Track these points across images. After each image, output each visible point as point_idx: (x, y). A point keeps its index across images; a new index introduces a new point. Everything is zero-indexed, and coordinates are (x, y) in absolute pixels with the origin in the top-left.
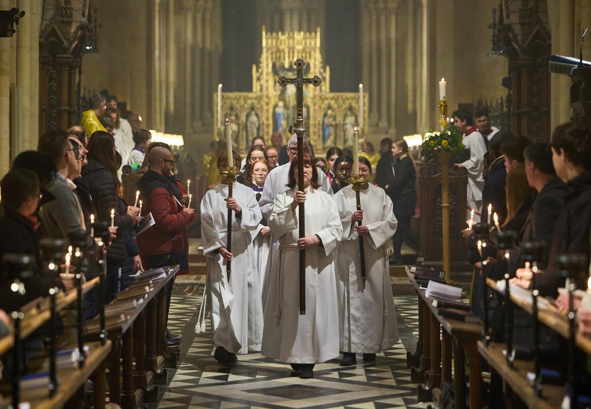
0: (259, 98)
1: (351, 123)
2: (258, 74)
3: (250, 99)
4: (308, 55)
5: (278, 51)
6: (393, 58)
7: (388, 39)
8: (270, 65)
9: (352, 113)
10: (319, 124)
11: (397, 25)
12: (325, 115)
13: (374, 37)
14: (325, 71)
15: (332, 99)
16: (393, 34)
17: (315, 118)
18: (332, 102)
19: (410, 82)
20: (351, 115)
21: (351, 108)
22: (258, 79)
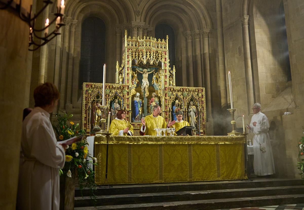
0: (122, 88)
2: (120, 69)
3: (114, 88)
4: (160, 56)
5: (137, 51)
8: (131, 62)
10: (170, 111)
12: (173, 104)
14: (172, 69)
15: (178, 91)
17: (166, 106)
18: (179, 94)
21: (192, 99)
22: (120, 73)
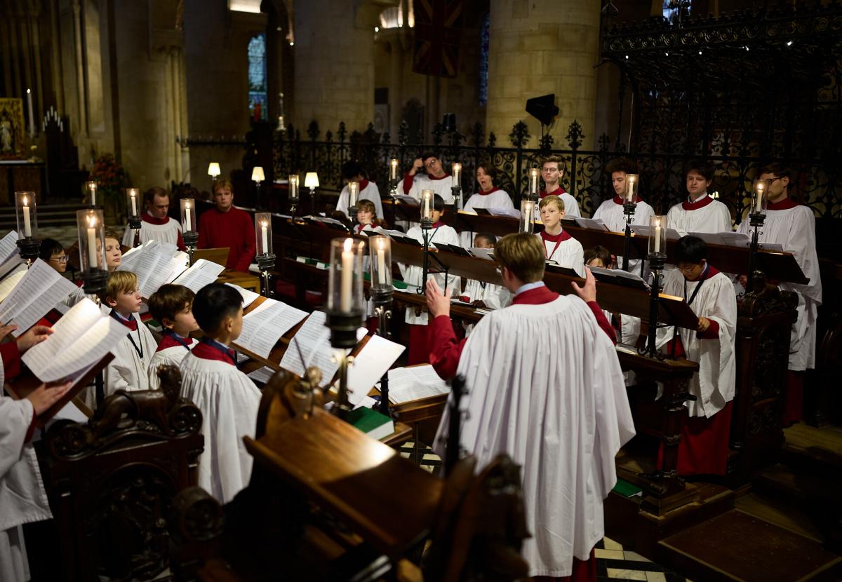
1: (6, 128)
6: (38, 66)
7: (31, 48)
9: (7, 117)
11: (39, 34)
13: (14, 44)
16: (36, 42)
19: (57, 89)
20: (7, 120)
21: (5, 113)
